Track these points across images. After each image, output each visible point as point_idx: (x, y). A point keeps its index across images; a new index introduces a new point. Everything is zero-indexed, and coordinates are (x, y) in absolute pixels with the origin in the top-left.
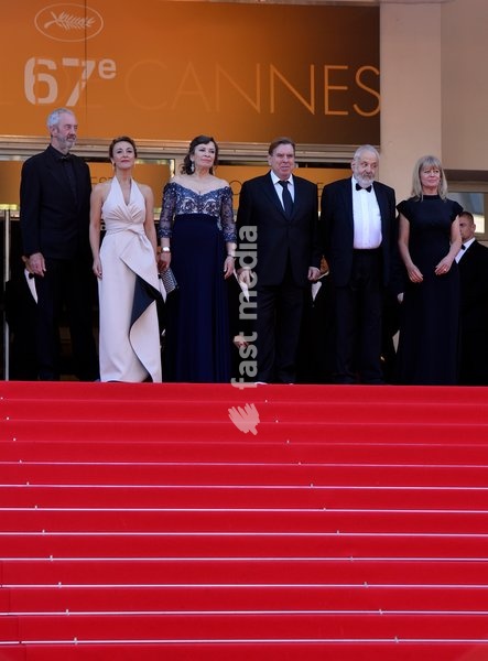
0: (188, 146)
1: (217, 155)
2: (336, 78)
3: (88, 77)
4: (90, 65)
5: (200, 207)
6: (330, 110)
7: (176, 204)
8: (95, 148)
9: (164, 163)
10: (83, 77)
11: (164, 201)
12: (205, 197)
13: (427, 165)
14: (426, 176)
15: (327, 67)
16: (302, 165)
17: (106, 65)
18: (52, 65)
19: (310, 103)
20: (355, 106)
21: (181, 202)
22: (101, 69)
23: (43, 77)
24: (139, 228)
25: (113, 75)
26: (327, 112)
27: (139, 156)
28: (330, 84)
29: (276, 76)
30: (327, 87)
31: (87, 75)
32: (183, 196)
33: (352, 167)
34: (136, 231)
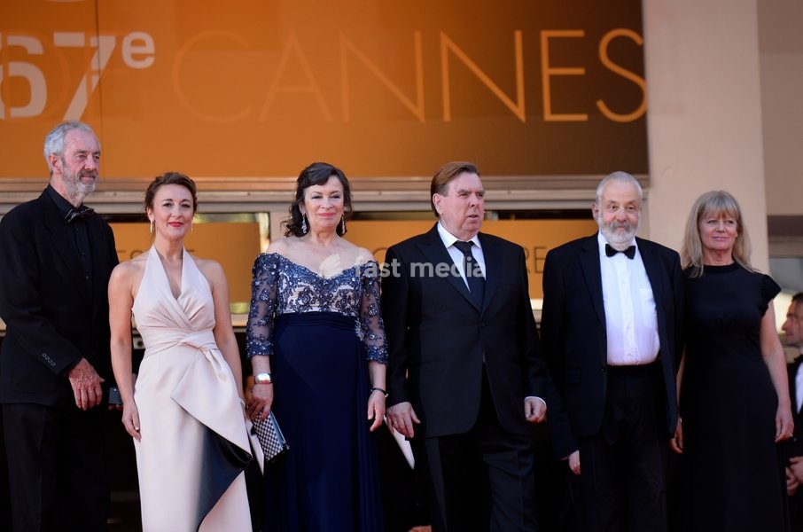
0: (294, 186)
1: (347, 201)
2: (562, 52)
3: (103, 65)
4: (106, 43)
5: (326, 300)
6: (554, 111)
7: (277, 294)
8: (122, 196)
9: (245, 219)
10: (94, 65)
11: (255, 288)
12: (332, 283)
13: (713, 208)
14: (709, 228)
15: (545, 35)
16: (504, 215)
17: (136, 43)
18: (34, 46)
19: (515, 100)
20: (601, 105)
21: (288, 292)
22: (127, 51)
23: (17, 69)
25: (149, 62)
26: (549, 117)
27: (201, 208)
28: (552, 65)
29: (451, 54)
30: (547, 72)
31: (100, 61)
32: (292, 279)
33: (594, 215)
34: (198, 344)
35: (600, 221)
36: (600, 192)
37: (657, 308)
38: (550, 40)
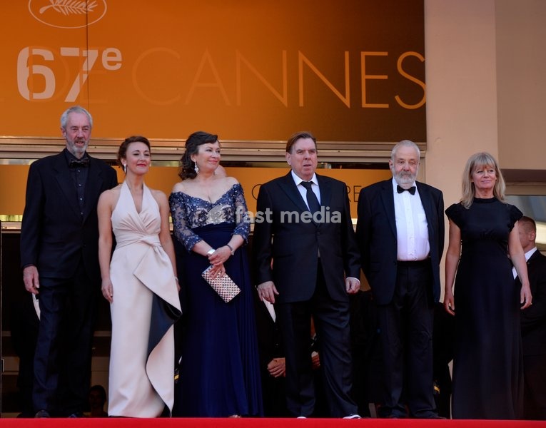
2: (373, 66)
3: (90, 68)
4: (93, 54)
6: (367, 102)
10: (85, 68)
14: (478, 176)
15: (364, 54)
17: (111, 54)
18: (48, 55)
19: (344, 94)
20: (397, 98)
21: (192, 215)
22: (105, 59)
23: (38, 69)
24: (154, 239)
25: (118, 66)
26: (364, 105)
28: (367, 74)
29: (305, 65)
30: (364, 77)
31: (88, 65)
32: (193, 207)
33: (390, 167)
34: (151, 242)
35: (393, 170)
36: (394, 152)
37: (428, 226)
38: (366, 57)
